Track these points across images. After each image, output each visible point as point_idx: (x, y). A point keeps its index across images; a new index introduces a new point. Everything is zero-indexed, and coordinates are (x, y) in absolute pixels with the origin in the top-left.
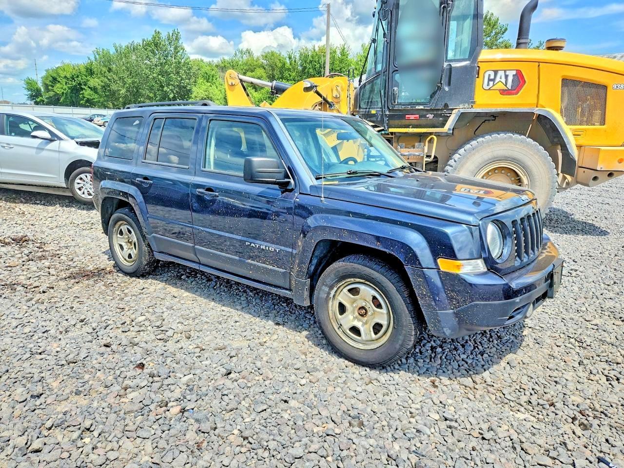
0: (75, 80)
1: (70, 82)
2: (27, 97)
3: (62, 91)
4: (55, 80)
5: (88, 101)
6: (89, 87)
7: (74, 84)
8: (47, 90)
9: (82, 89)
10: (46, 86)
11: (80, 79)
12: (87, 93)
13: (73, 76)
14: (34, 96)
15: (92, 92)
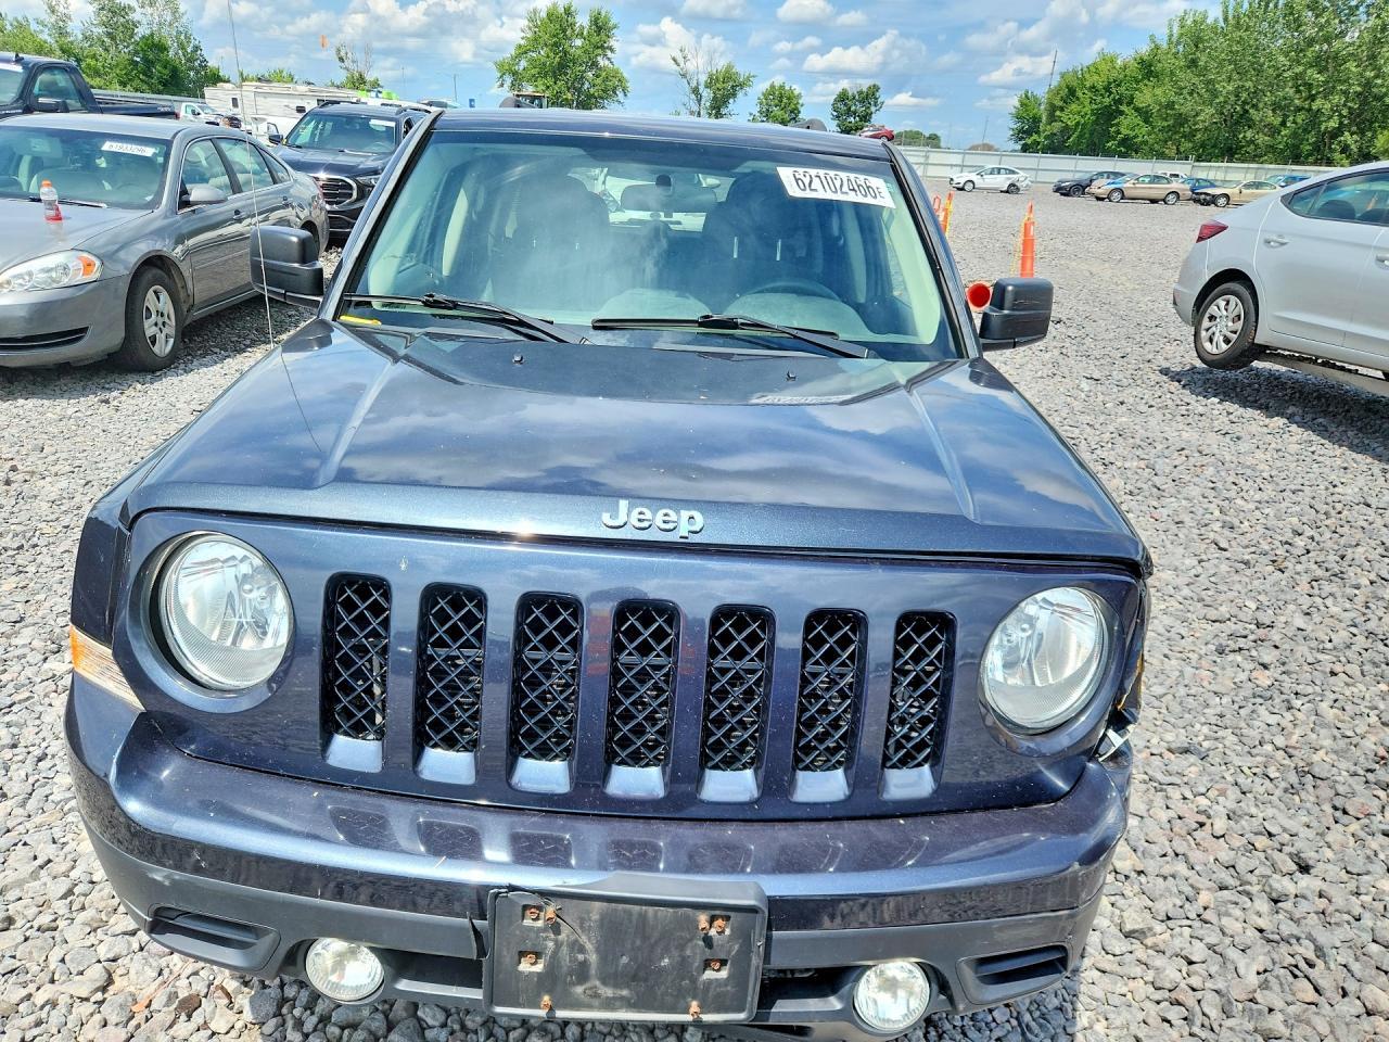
0: (1111, 93)
1: (1099, 99)
2: (1012, 133)
3: (1078, 118)
4: (1072, 93)
5: (1125, 141)
6: (1137, 109)
7: (1107, 101)
8: (1052, 118)
9: (1122, 113)
10: (1052, 108)
11: (1122, 89)
12: (1128, 124)
13: (1110, 83)
14: (1024, 132)
15: (1138, 120)
